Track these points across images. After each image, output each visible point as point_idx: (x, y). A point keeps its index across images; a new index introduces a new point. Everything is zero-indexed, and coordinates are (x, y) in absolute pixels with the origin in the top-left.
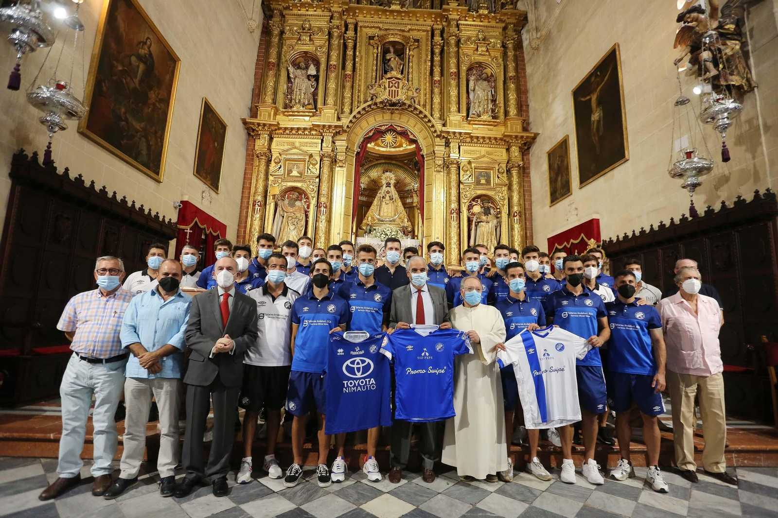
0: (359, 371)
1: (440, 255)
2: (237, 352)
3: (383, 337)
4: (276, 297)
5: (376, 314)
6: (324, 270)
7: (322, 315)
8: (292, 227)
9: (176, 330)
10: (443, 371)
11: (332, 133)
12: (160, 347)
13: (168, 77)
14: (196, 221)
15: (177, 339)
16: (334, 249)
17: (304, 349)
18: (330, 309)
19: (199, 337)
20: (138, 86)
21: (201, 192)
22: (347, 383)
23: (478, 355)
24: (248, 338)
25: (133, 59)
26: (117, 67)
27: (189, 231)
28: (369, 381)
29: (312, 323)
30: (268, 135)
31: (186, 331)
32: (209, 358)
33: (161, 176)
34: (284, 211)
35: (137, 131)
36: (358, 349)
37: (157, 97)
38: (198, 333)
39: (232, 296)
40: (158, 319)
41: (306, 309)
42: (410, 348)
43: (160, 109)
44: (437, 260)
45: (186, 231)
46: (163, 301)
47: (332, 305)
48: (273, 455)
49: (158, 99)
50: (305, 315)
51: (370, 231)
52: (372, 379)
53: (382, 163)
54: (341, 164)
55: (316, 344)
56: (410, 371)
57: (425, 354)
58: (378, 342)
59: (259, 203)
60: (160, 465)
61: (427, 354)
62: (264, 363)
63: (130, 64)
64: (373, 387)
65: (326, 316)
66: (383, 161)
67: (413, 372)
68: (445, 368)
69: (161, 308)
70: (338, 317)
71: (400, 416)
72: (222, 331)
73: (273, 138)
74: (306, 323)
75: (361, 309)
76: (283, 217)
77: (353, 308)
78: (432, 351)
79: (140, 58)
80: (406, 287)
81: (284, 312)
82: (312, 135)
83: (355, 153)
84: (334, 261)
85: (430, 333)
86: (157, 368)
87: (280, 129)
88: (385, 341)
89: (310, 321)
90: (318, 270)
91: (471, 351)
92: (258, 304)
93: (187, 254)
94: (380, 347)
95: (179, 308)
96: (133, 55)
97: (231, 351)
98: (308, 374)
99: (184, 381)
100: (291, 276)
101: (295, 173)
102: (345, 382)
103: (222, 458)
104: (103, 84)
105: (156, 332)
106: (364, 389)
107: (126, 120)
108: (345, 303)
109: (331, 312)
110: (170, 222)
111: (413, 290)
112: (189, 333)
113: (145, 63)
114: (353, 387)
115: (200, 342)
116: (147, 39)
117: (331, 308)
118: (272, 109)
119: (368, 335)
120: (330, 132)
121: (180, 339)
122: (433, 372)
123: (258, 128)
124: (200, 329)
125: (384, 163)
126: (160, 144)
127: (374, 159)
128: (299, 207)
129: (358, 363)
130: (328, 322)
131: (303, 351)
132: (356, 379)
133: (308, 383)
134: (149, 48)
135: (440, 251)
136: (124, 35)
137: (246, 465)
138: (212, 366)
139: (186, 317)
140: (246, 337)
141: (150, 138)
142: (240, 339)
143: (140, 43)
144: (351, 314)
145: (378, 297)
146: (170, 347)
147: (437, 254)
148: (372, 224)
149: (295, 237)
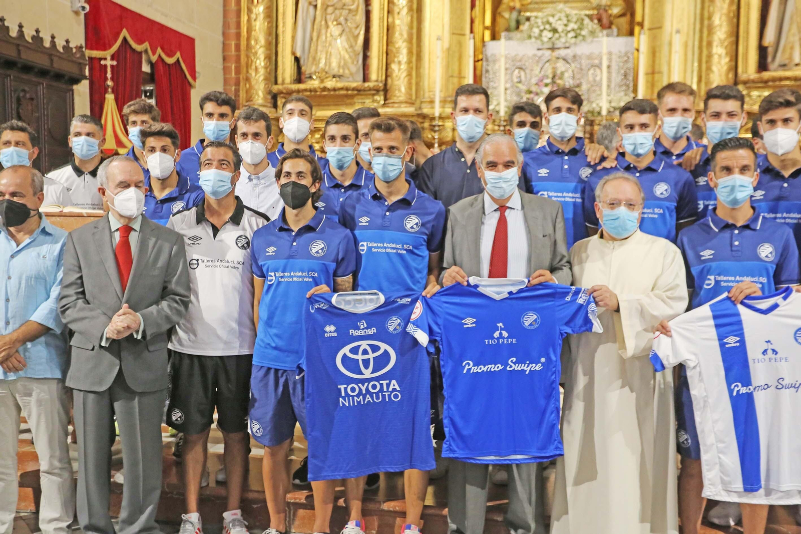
0: (366, 367)
1: (571, 119)
2: (149, 333)
3: (414, 302)
4: (218, 226)
5: (409, 258)
6: (299, 174)
7: (299, 262)
9: (44, 295)
10: (538, 367)
12: (17, 326)
14: (125, 39)
15: (46, 312)
16: (336, 123)
17: (271, 326)
18: (314, 250)
19: (81, 310)
22: (346, 389)
23: (614, 334)
24: (169, 306)
27: (109, 63)
28: (388, 385)
29: (282, 277)
31: (61, 298)
32: (101, 347)
36: (363, 324)
38: (80, 301)
39: (135, 230)
40: (9, 278)
41: (271, 250)
42: (469, 322)
44: (563, 130)
45: (103, 62)
46: (14, 244)
47: (319, 242)
48: (239, 512)
50: (269, 262)
51: (518, 23)
52: (394, 382)
55: (290, 317)
56: (469, 366)
57: (501, 334)
58: (404, 312)
60: (43, 520)
61: (505, 334)
62: (204, 349)
64: (396, 396)
65: (306, 263)
67: (475, 369)
68: (543, 360)
69: (12, 256)
70: (333, 266)
71: (453, 451)
72: (120, 296)
74: (272, 277)
75: (378, 247)
76: (316, 6)
77: (364, 247)
78: (515, 328)
80: (476, 199)
81: (237, 255)
84: (337, 148)
85: (510, 293)
86: (16, 363)
88: (418, 310)
89: (279, 274)
90: (288, 174)
91: (597, 327)
92: (187, 241)
93: (78, 134)
94: (407, 321)
95: (44, 257)
97: (137, 332)
98: (280, 373)
99: (67, 384)
100: (258, 178)
102: (342, 387)
103: (142, 512)
105: (7, 300)
106: (378, 398)
108: (346, 236)
109: (316, 255)
110: (67, 48)
111: (490, 206)
112: (64, 302)
114: (358, 396)
115: (83, 319)
117: (318, 248)
119: (382, 299)
121: (51, 311)
122: (517, 367)
124: (83, 293)
129: (365, 352)
130: (311, 274)
131: (269, 330)
132: (363, 381)
133: (281, 389)
135: (569, 110)
137: (188, 526)
138: (108, 357)
139: (58, 270)
140: (164, 304)
142: (153, 309)
144: (359, 257)
145: (412, 222)
146: (35, 326)
147: (563, 116)
148: (522, 5)
149: (343, 53)
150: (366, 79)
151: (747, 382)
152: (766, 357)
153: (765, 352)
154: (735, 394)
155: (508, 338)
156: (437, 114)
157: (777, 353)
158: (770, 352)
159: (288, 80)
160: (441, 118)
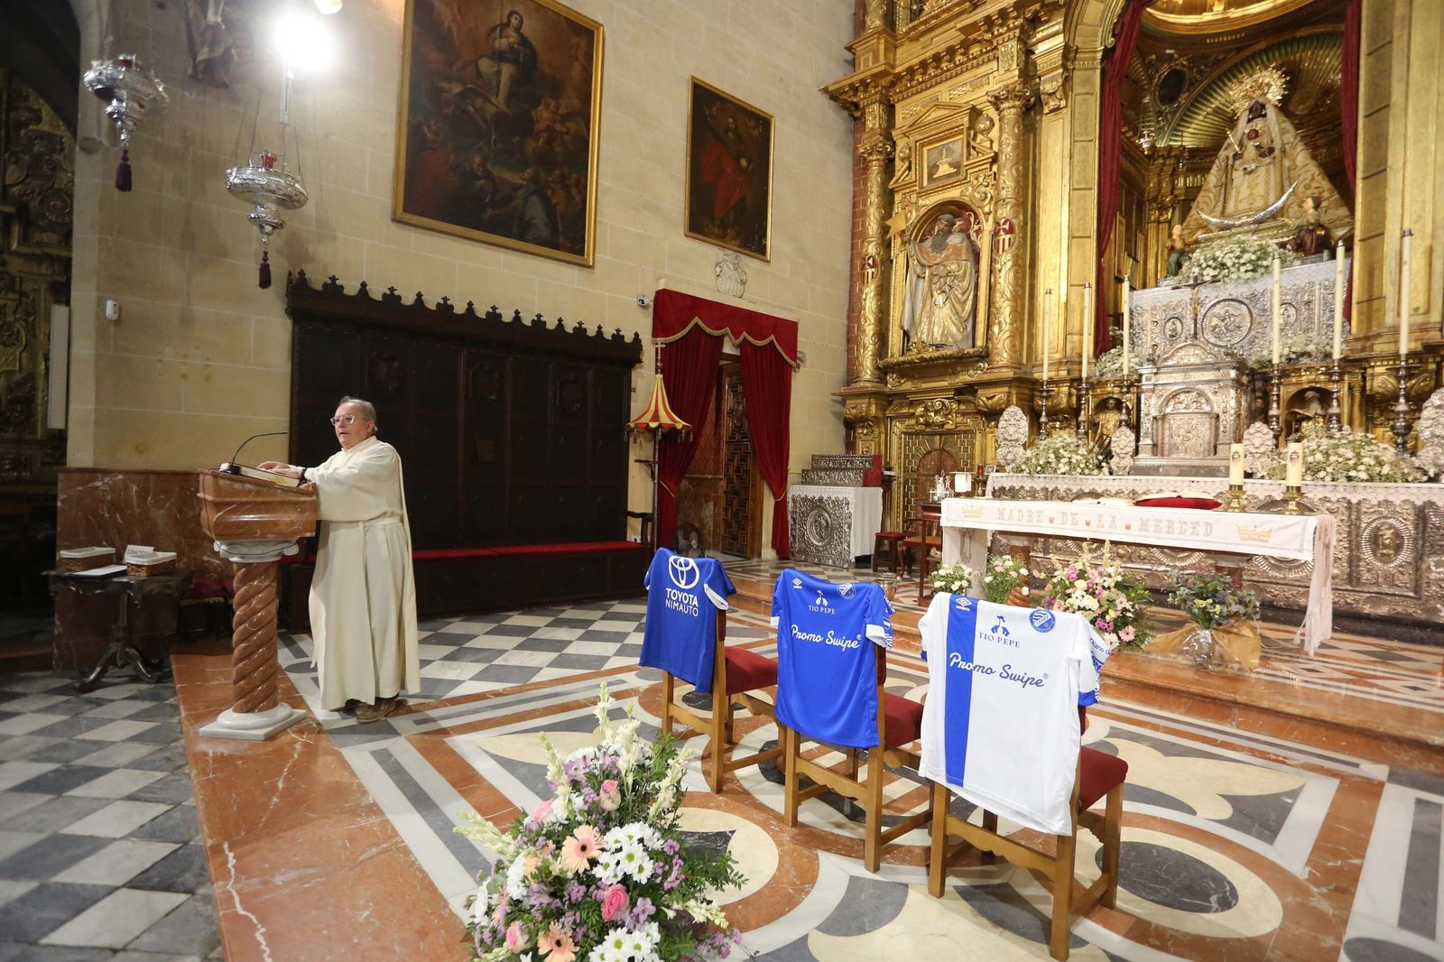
8: (940, 299)
11: (1015, 27)
13: (577, 69)
14: (696, 325)
20: (505, 109)
21: (713, 264)
25: (485, 64)
26: (449, 91)
30: (880, 102)
33: (588, 256)
34: (923, 266)
35: (517, 188)
37: (556, 113)
43: (567, 133)
49: (558, 117)
51: (1179, 266)
53: (1259, 53)
54: (1053, 104)
57: (822, 601)
59: (870, 262)
63: (479, 74)
66: (1262, 45)
73: (893, 106)
76: (923, 279)
79: (499, 56)
82: (974, 58)
83: (1099, 55)
87: (899, 78)
96: (481, 57)
101: (944, 169)
104: (426, 129)
107: (488, 175)
110: (617, 334)
113: (514, 61)
116: (510, 16)
118: (879, 38)
120: (1009, 30)
123: (855, 95)
125: (1265, 51)
126: (577, 198)
127: (1229, 51)
128: (955, 247)
134: (518, 30)
136: (455, 30)
141: (549, 193)
143: (493, 30)
148: (1186, 245)
149: (949, 324)
150: (974, 346)
151: (968, 657)
152: (995, 635)
153: (995, 629)
154: (952, 664)
155: (828, 607)
156: (1045, 378)
157: (1007, 634)
158: (1000, 630)
159: (897, 354)
160: (1051, 381)
